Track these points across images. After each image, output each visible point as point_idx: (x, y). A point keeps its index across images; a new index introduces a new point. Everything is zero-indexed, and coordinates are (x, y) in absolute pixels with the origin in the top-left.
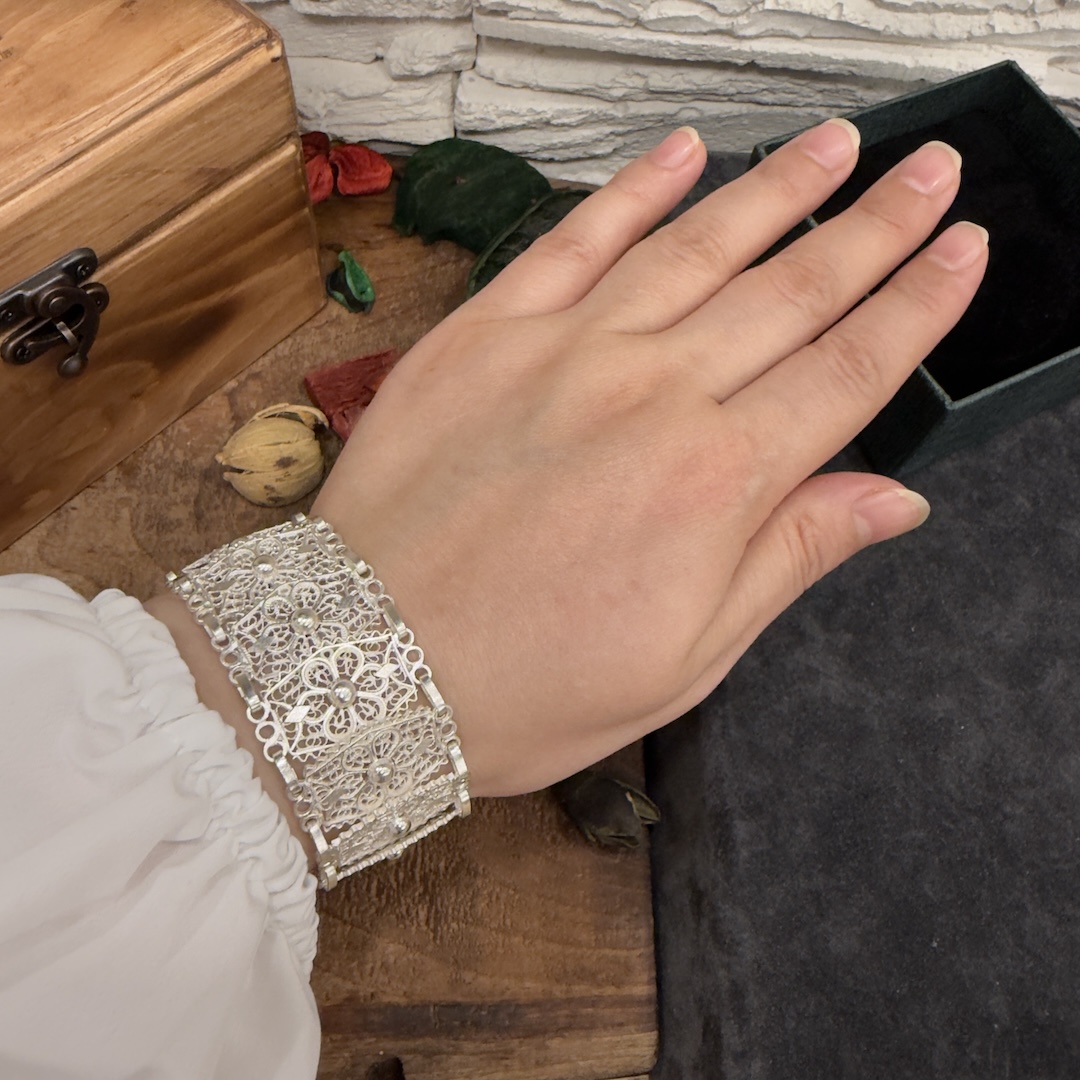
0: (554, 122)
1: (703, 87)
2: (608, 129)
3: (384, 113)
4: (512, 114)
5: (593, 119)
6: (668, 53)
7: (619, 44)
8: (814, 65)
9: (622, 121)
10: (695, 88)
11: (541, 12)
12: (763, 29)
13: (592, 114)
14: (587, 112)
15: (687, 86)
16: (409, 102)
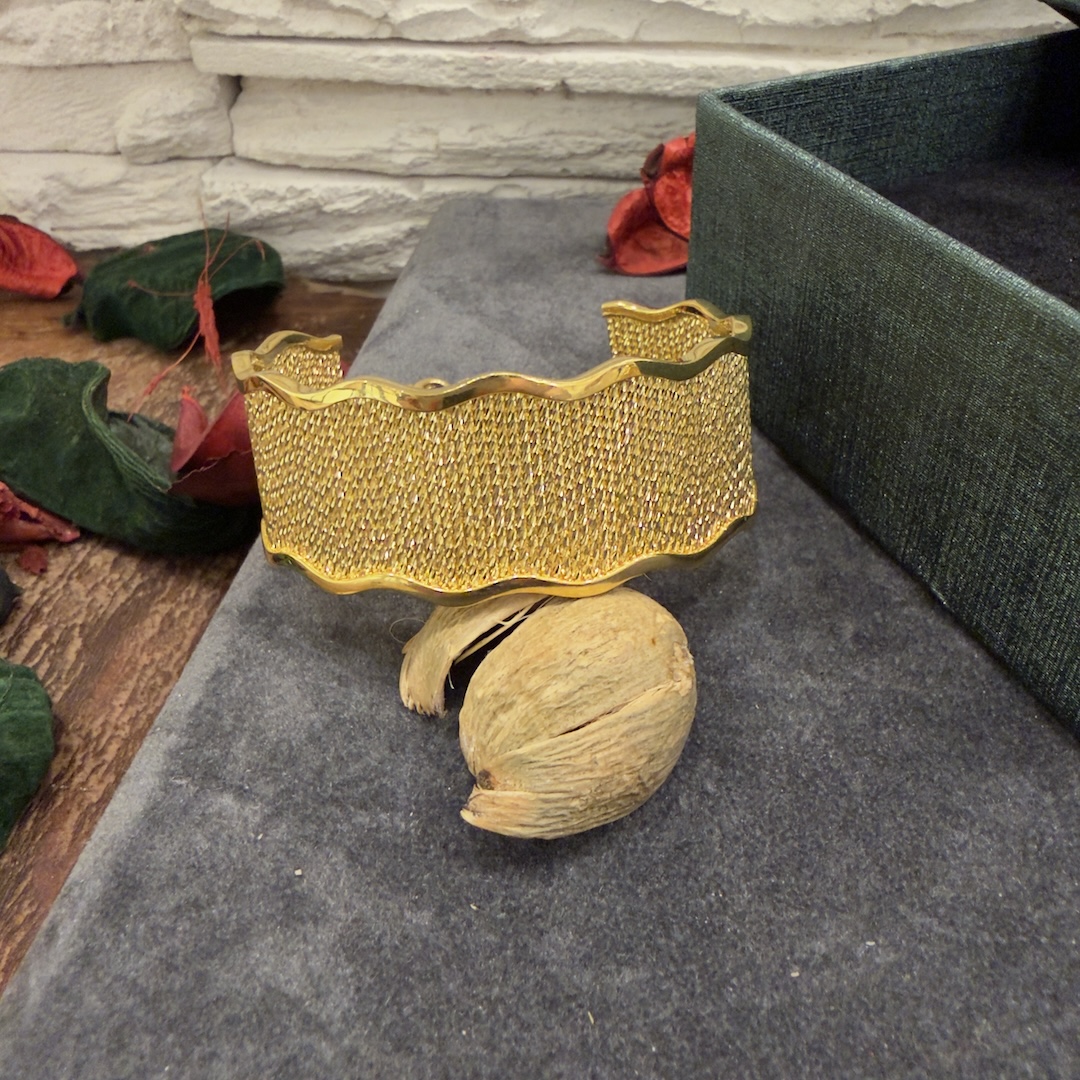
0: (328, 208)
1: (515, 143)
2: (406, 225)
3: (124, 211)
4: (269, 195)
5: (380, 205)
6: (443, 77)
7: (375, 66)
8: (651, 82)
9: (421, 207)
10: (504, 145)
11: (263, 21)
12: (566, 30)
13: (377, 196)
14: (367, 192)
15: (492, 143)
16: (151, 195)
